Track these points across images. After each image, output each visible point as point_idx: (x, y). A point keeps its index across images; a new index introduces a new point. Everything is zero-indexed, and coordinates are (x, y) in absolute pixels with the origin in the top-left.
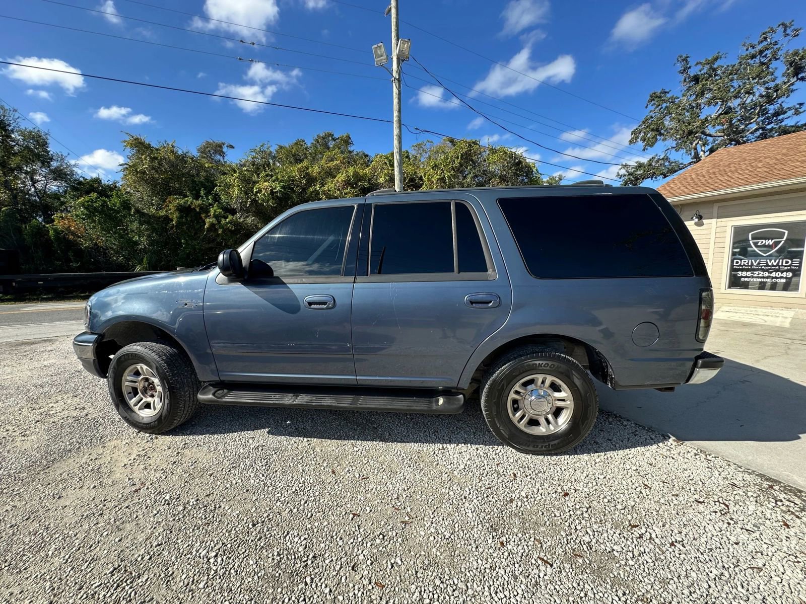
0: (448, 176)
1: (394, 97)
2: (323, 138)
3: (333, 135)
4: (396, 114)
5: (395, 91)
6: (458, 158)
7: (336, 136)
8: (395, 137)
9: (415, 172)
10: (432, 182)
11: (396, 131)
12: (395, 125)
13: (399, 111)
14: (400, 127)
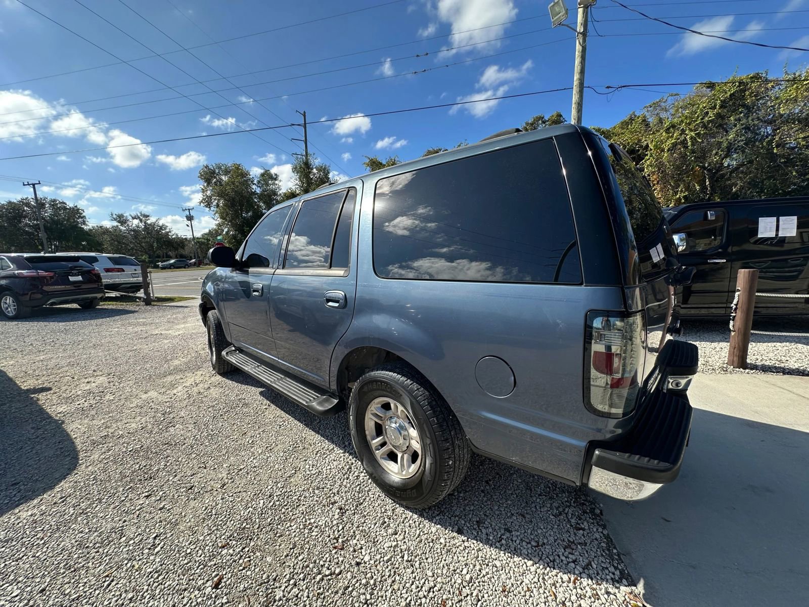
0: (691, 138)
1: (576, 56)
2: (532, 124)
3: (543, 118)
4: (576, 77)
5: (578, 48)
6: (714, 107)
7: (546, 118)
8: (574, 106)
9: (640, 141)
10: (663, 150)
11: (575, 98)
12: (575, 90)
13: (582, 72)
14: (581, 92)
